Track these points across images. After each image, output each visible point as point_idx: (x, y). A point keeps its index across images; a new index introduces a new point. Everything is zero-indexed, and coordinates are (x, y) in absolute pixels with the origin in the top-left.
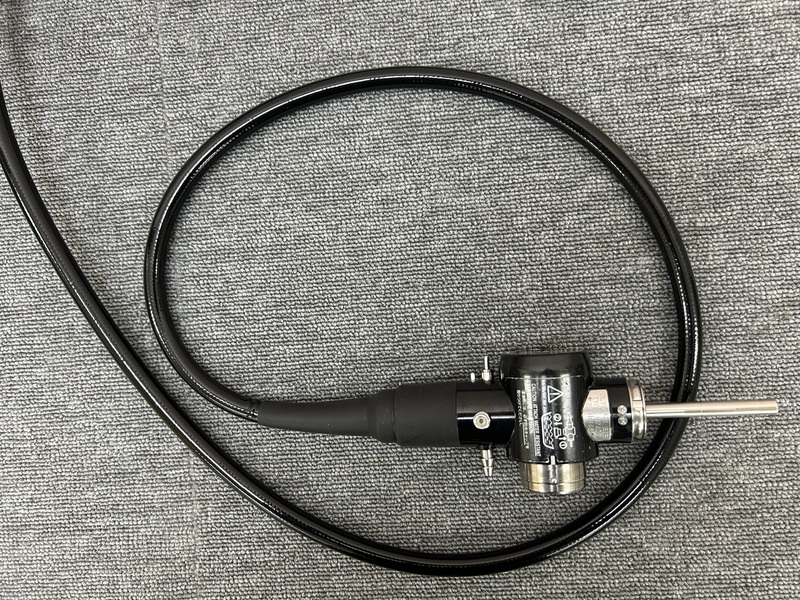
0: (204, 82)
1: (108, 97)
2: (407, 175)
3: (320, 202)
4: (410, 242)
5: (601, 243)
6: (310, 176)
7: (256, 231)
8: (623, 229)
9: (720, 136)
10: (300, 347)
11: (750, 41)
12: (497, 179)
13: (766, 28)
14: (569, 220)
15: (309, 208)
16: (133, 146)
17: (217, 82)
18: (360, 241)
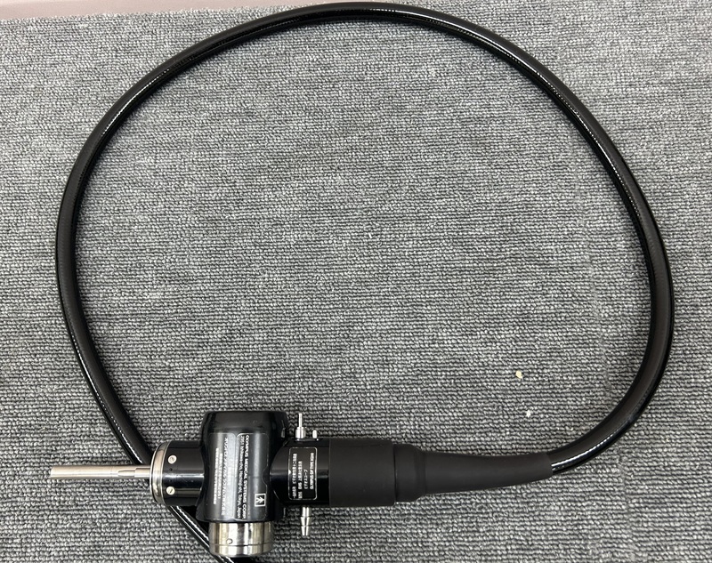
0: (579, 504)
1: (690, 496)
2: (363, 387)
3: (450, 367)
4: (362, 322)
5: (192, 313)
6: (461, 393)
7: (516, 342)
8: (170, 324)
9: (74, 402)
10: (470, 233)
11: (31, 493)
12: (278, 377)
13: (14, 504)
14: (218, 334)
15: (461, 362)
16: (655, 439)
17: (564, 503)
18: (411, 327)
